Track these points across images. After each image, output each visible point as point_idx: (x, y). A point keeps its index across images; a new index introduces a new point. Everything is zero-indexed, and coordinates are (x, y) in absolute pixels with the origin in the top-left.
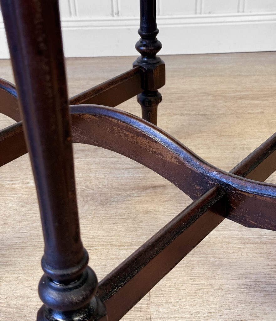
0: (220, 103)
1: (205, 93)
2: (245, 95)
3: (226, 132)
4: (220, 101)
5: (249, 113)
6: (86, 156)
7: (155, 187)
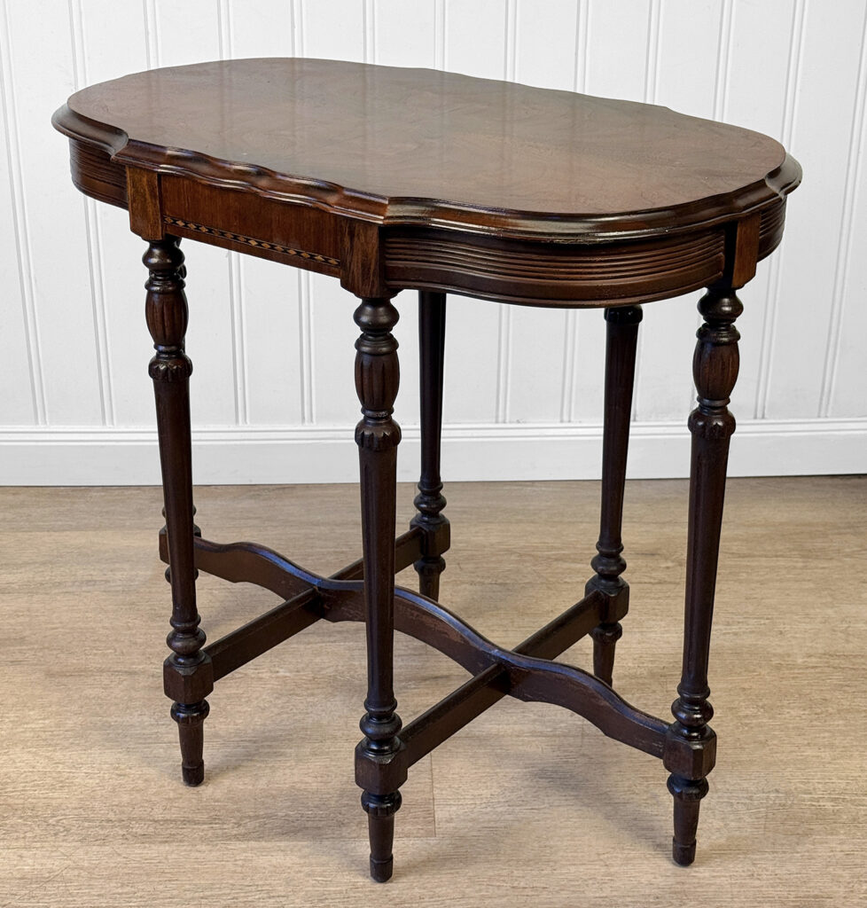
0: (527, 567)
1: (507, 550)
2: (564, 554)
3: (530, 609)
4: (528, 564)
5: (566, 582)
6: (345, 639)
7: (436, 678)
